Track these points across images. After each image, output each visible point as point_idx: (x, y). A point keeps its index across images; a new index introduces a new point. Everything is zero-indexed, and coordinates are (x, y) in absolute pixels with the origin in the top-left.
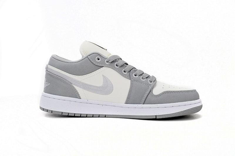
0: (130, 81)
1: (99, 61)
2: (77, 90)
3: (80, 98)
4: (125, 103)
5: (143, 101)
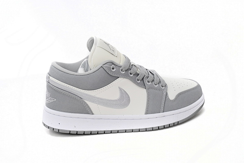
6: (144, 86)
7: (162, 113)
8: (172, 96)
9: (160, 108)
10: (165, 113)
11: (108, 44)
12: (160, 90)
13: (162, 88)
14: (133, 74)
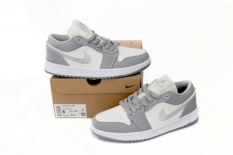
0: (102, 54)
1: (80, 41)
2: (66, 60)
3: (69, 66)
4: (100, 68)
5: (111, 67)
6: (101, 51)
7: (111, 69)
8: (120, 59)
9: (110, 66)
10: (113, 69)
11: (82, 24)
12: (113, 54)
13: (114, 53)
14: (94, 44)
